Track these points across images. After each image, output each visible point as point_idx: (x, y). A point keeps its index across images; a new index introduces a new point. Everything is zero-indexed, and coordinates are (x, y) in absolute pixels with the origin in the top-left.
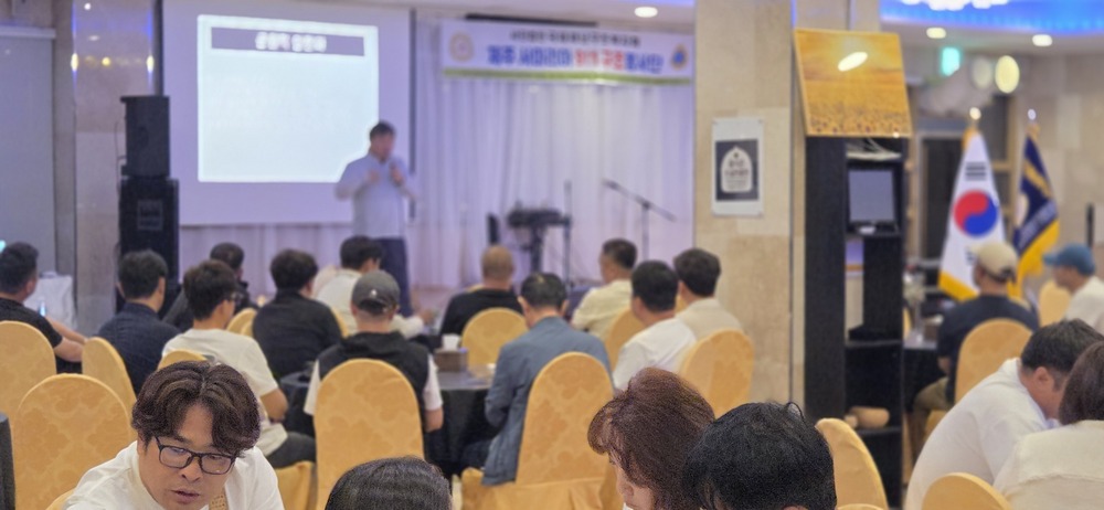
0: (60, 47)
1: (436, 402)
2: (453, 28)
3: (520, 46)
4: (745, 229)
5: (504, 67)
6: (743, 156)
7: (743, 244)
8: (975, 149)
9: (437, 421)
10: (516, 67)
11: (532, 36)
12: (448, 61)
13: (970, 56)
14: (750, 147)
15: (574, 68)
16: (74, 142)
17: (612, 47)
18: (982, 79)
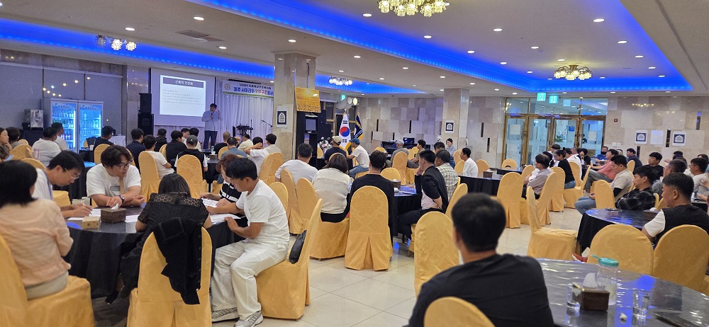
0: (124, 80)
1: (206, 165)
2: (225, 82)
3: (241, 87)
4: (283, 131)
5: (238, 92)
6: (283, 114)
7: (283, 134)
8: (345, 117)
9: (206, 169)
10: (240, 92)
11: (245, 85)
12: (224, 90)
13: (348, 97)
14: (285, 113)
15: (255, 93)
16: (127, 104)
17: (264, 89)
18: (350, 102)
